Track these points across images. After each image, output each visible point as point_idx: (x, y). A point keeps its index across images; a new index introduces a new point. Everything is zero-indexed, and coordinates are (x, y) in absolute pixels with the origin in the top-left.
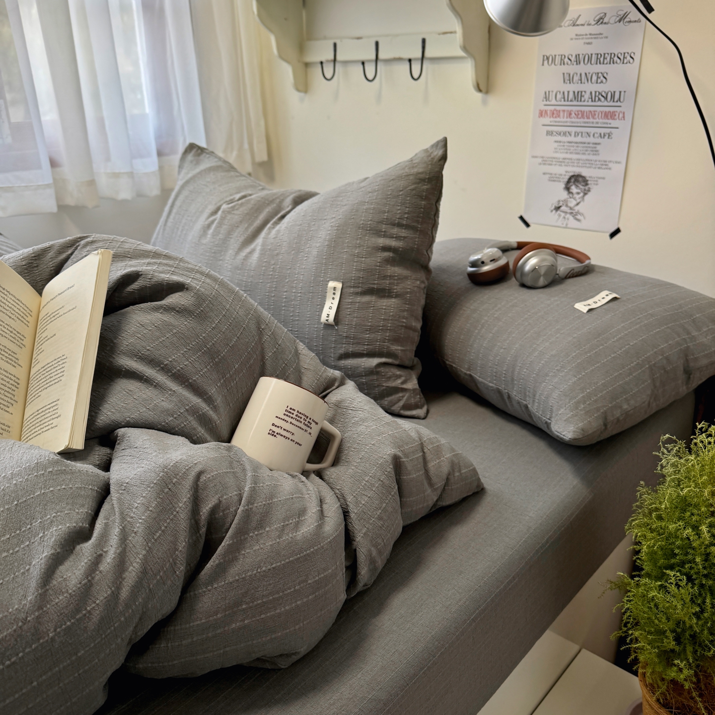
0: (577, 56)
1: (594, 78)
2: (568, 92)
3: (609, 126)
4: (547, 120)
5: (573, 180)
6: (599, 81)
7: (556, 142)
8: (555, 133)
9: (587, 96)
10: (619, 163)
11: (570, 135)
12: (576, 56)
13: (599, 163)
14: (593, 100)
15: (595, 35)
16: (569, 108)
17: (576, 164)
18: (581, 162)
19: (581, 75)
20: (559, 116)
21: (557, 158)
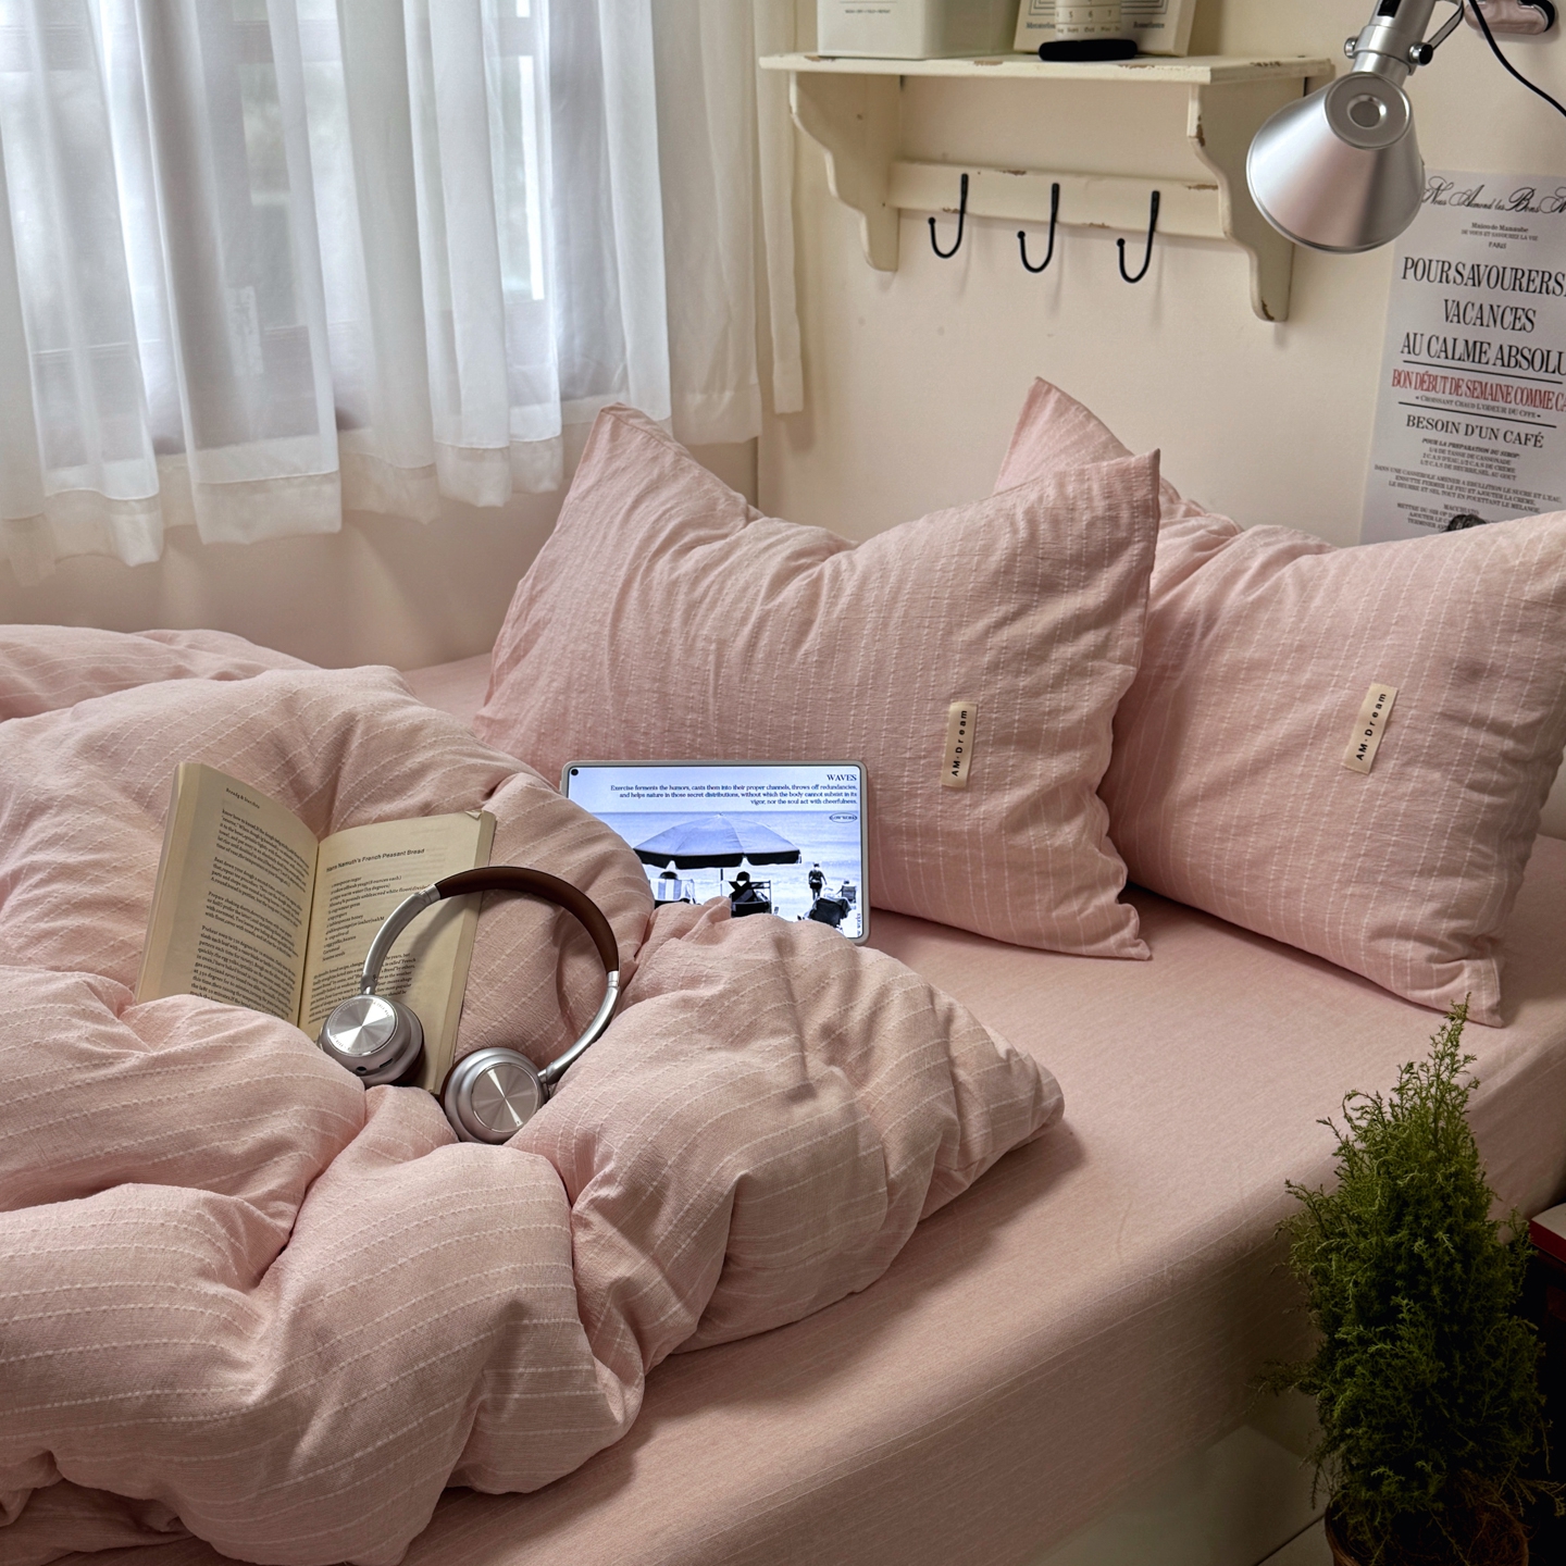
0: (1475, 268)
1: (1509, 318)
2: (1455, 340)
3: (1536, 420)
4: (1410, 394)
5: (1459, 525)
6: (1518, 326)
7: (1425, 440)
8: (1425, 423)
9: (1492, 353)
10: (1555, 499)
11: (1457, 431)
12: (1473, 267)
13: (1513, 495)
14: (1506, 363)
15: (1511, 229)
16: (1457, 374)
17: (1466, 494)
18: (1477, 489)
19: (1481, 307)
20: (1434, 388)
21: (1428, 476)
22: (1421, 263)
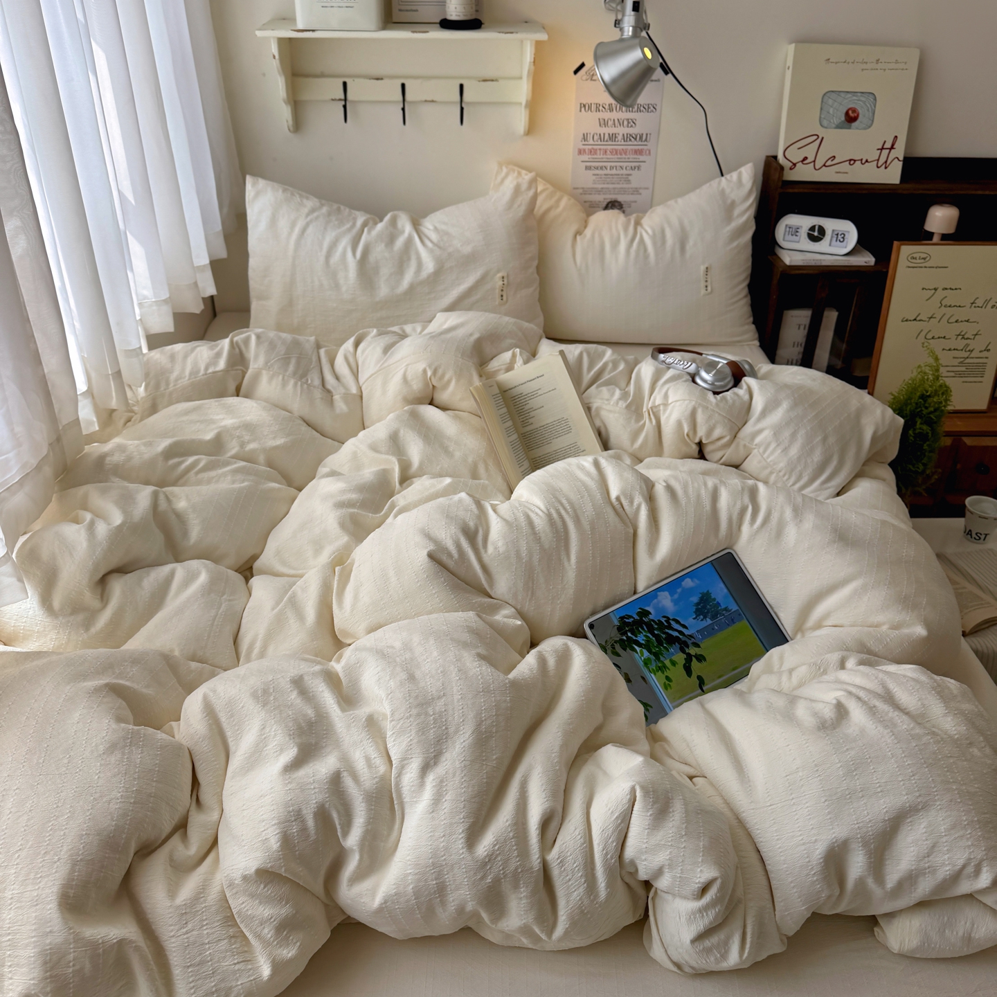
0: (610, 105)
1: (626, 123)
2: (604, 134)
3: (638, 160)
4: (586, 157)
5: (610, 205)
6: (630, 125)
7: (594, 175)
8: (593, 168)
9: (620, 137)
10: (647, 189)
11: (606, 169)
12: (608, 105)
13: (631, 190)
14: (625, 140)
16: (605, 147)
17: (612, 192)
18: (616, 190)
19: (614, 120)
20: (596, 154)
21: (596, 188)
22: (587, 106)
